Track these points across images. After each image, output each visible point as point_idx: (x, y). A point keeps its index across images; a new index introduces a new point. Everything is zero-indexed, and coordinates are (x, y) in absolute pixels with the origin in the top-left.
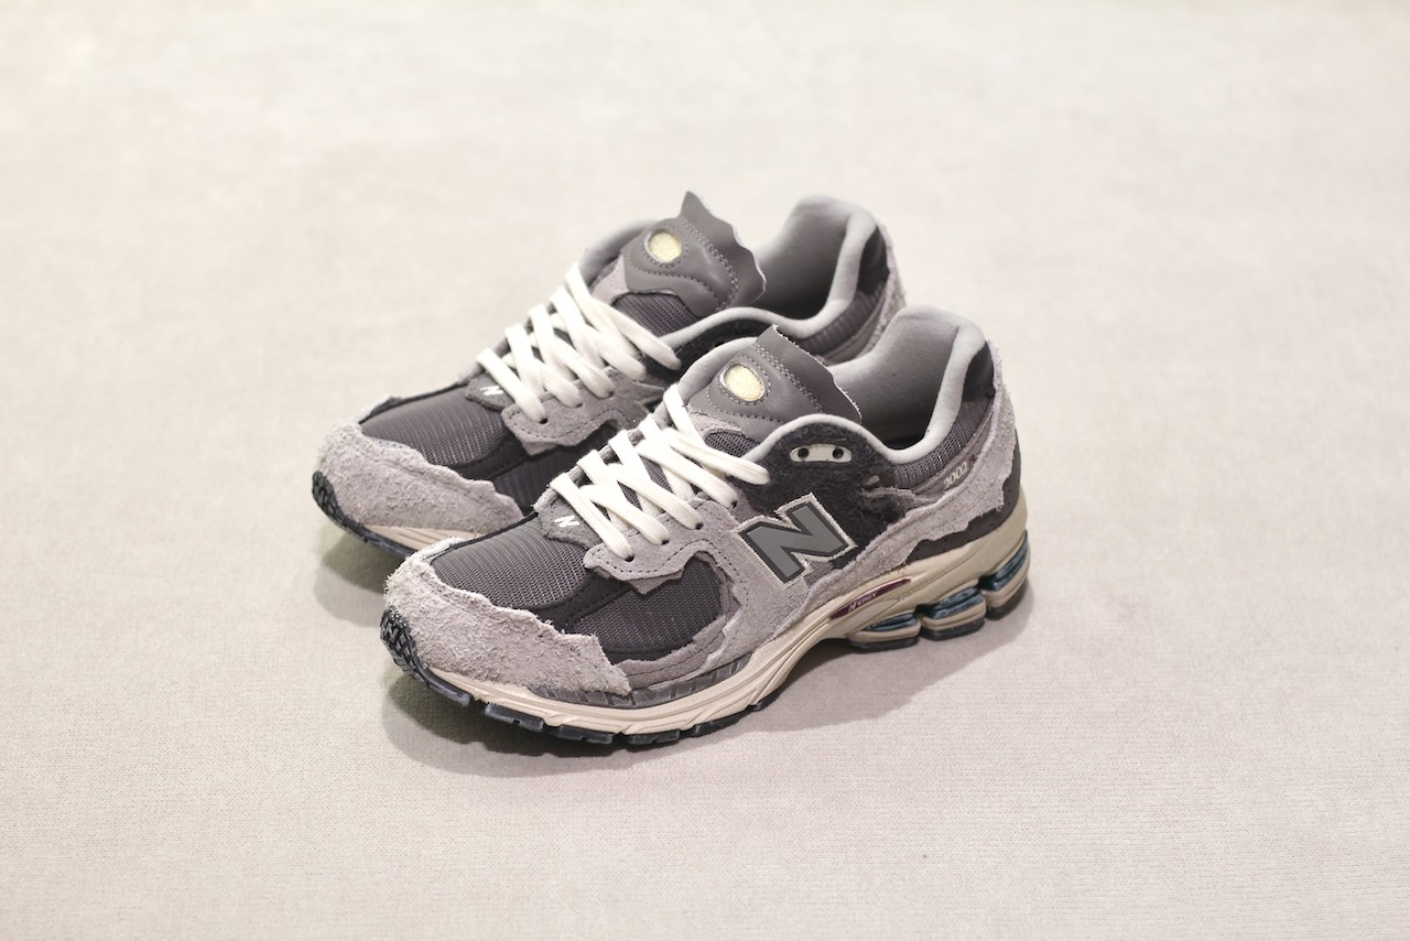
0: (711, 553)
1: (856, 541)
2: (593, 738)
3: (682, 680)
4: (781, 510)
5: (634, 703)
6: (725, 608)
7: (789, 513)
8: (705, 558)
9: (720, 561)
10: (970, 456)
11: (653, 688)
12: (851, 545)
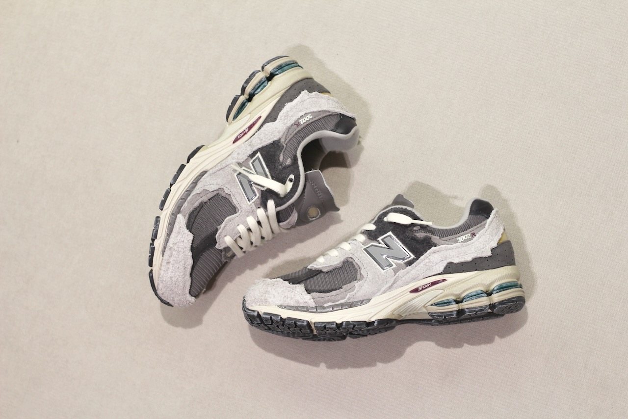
0: (353, 257)
1: (414, 255)
2: (299, 322)
3: (337, 303)
4: (380, 239)
5: (317, 311)
6: (358, 278)
7: (383, 240)
8: (351, 260)
9: (357, 261)
10: (472, 232)
11: (325, 305)
12: (413, 256)
